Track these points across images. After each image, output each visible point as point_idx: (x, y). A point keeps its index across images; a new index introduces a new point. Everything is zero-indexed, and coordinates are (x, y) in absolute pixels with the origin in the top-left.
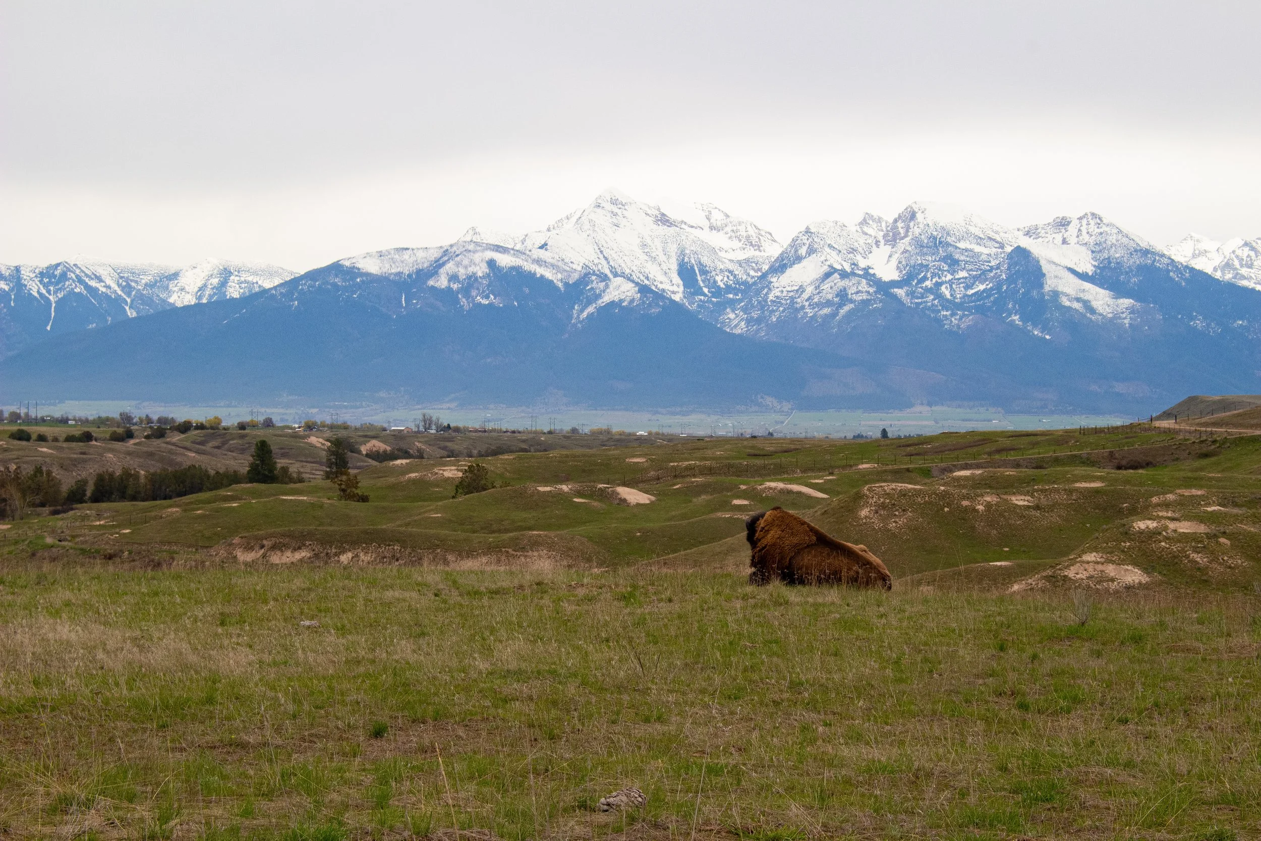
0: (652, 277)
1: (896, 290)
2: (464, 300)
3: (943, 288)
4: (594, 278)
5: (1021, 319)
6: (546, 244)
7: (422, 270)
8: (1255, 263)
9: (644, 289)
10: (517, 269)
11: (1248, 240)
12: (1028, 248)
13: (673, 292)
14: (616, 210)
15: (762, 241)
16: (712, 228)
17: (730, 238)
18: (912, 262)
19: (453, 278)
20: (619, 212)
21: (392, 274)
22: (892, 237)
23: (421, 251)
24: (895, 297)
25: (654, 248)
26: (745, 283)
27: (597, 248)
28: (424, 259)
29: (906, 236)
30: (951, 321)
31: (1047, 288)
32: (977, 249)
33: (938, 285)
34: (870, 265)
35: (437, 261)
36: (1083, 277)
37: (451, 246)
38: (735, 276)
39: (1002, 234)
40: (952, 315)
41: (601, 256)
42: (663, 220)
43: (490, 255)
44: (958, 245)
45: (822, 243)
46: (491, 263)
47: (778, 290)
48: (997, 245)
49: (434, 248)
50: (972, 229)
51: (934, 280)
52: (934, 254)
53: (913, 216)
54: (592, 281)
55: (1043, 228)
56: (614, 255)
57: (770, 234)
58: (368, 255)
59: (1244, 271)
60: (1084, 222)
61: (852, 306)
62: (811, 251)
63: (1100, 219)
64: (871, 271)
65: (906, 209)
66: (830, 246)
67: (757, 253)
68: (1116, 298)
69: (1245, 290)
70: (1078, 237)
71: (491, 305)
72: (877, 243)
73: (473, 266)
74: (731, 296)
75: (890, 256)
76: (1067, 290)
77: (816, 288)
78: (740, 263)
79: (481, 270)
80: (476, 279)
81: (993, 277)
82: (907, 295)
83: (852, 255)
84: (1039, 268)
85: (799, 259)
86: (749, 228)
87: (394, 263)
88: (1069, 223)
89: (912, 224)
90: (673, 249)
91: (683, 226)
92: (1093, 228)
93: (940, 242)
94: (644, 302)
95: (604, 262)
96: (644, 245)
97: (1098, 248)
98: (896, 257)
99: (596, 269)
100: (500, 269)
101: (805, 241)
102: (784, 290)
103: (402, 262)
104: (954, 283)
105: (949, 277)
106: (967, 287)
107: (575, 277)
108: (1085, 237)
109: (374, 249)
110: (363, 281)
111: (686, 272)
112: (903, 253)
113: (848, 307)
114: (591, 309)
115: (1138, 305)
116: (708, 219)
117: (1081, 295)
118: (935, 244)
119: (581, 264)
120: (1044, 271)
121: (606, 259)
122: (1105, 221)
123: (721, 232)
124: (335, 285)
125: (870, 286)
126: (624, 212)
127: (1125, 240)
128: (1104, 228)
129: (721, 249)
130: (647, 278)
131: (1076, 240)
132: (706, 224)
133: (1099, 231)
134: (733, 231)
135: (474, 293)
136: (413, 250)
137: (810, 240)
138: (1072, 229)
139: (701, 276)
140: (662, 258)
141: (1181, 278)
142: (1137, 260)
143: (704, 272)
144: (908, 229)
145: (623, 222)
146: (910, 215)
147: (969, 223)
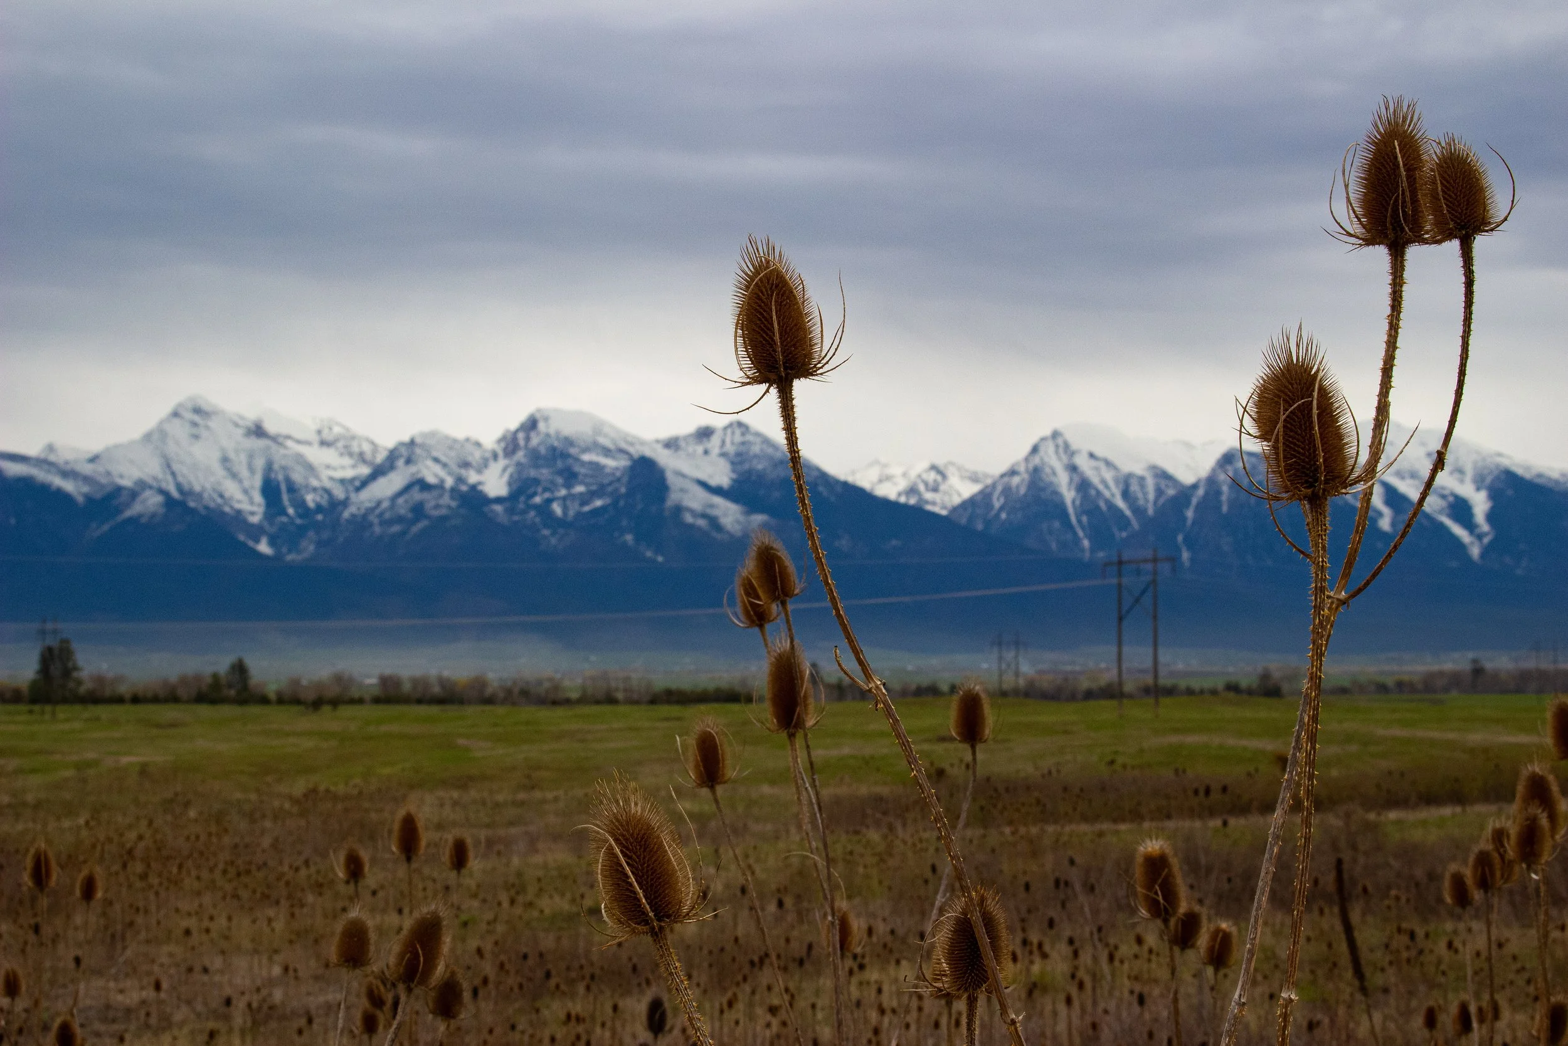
0: (228, 495)
1: (494, 506)
3: (554, 504)
5: (637, 540)
6: (97, 457)
8: (942, 487)
11: (936, 463)
12: (654, 458)
13: (253, 513)
14: (197, 419)
16: (324, 443)
17: (341, 454)
18: (524, 476)
20: (202, 422)
22: (511, 449)
24: (487, 515)
25: (237, 463)
27: (165, 462)
29: (524, 447)
31: (669, 503)
32: (603, 461)
33: (549, 501)
34: (480, 481)
36: (718, 491)
38: (331, 496)
40: (553, 534)
41: (167, 471)
42: (258, 431)
44: (581, 457)
45: (426, 455)
48: (624, 456)
50: (602, 440)
51: (545, 496)
52: (550, 467)
53: (535, 424)
55: (684, 440)
56: (185, 471)
59: (929, 496)
60: (729, 431)
61: (427, 523)
62: (407, 462)
63: (745, 427)
64: (478, 487)
65: (529, 417)
66: (436, 460)
70: (720, 447)
72: (495, 457)
75: (504, 470)
76: (693, 505)
77: (392, 502)
78: (342, 481)
81: (612, 492)
82: (506, 510)
83: (461, 470)
84: (663, 480)
85: (391, 470)
88: (713, 433)
89: (532, 434)
90: (260, 463)
91: (285, 441)
92: (737, 438)
93: (560, 454)
95: (170, 478)
96: (225, 460)
97: (739, 459)
98: (510, 470)
101: (404, 453)
104: (568, 499)
105: (563, 492)
106: (583, 504)
108: (728, 448)
111: (270, 490)
112: (517, 465)
113: (421, 525)
115: (773, 522)
116: (319, 433)
117: (709, 511)
118: (554, 455)
120: (669, 483)
121: (173, 474)
122: (751, 430)
123: (331, 448)
126: (209, 422)
127: (770, 451)
128: (749, 438)
129: (328, 467)
130: (221, 496)
131: (717, 450)
132: (315, 438)
133: (743, 440)
134: (345, 447)
137: (412, 451)
138: (715, 441)
139: (287, 494)
140: (244, 473)
142: (782, 472)
143: (292, 488)
144: (528, 439)
145: (204, 433)
146: (531, 424)
147: (598, 429)
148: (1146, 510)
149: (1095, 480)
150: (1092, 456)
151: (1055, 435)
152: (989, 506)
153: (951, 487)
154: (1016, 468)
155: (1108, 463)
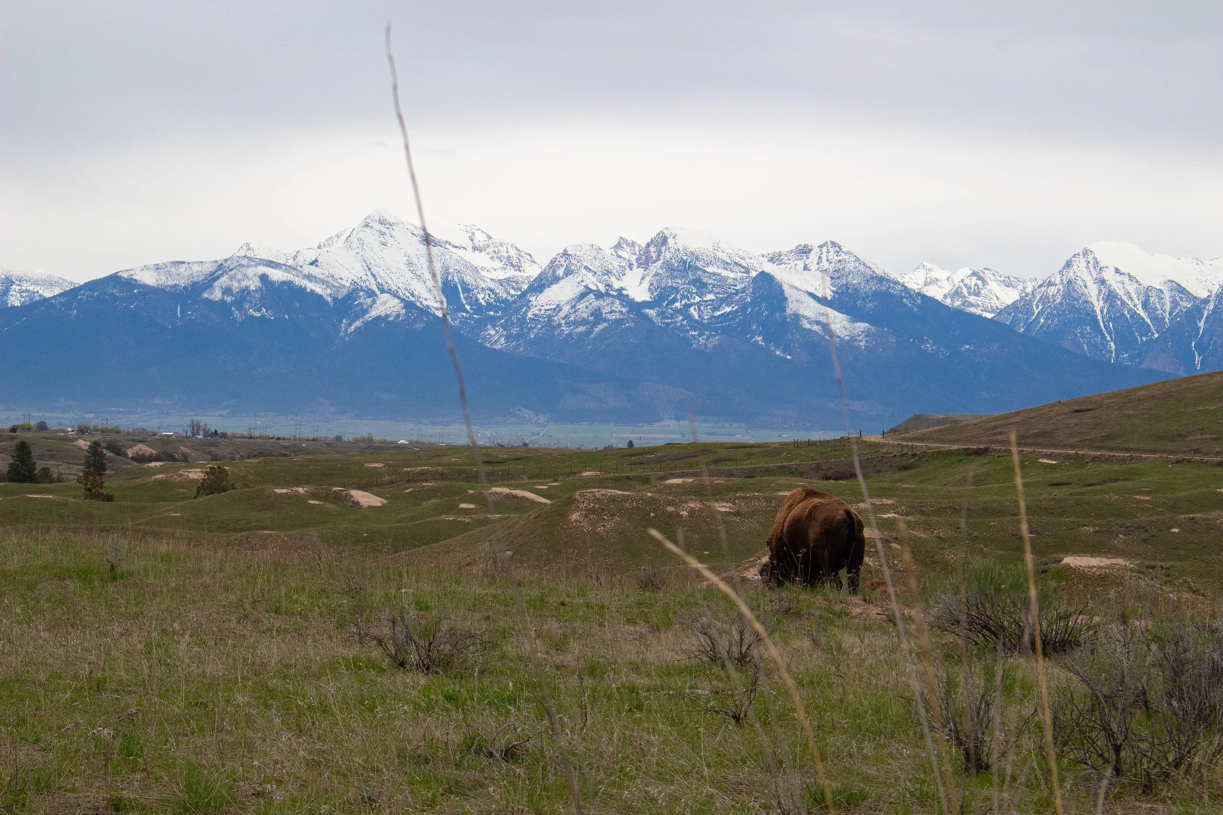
0: (417, 294)
1: (647, 310)
2: (237, 312)
3: (692, 309)
4: (362, 293)
5: (764, 340)
6: (316, 261)
7: (198, 283)
8: (982, 292)
9: (409, 305)
10: (289, 284)
11: (976, 270)
12: (772, 273)
13: (437, 309)
14: (383, 229)
15: (522, 261)
16: (475, 248)
17: (492, 258)
18: (663, 285)
19: (227, 291)
20: (387, 231)
21: (168, 286)
22: (645, 261)
23: (196, 265)
24: (646, 317)
25: (419, 267)
26: (505, 301)
27: (365, 265)
28: (199, 272)
29: (658, 260)
30: (699, 341)
31: (788, 312)
32: (725, 273)
33: (687, 306)
34: (623, 286)
35: (212, 274)
36: (822, 301)
37: (226, 260)
38: (496, 294)
39: (747, 260)
40: (700, 335)
41: (369, 273)
42: (428, 240)
43: (262, 269)
44: (707, 269)
45: (578, 264)
46: (264, 278)
47: (536, 308)
48: (743, 270)
49: (209, 262)
50: (720, 255)
51: (683, 302)
52: (683, 277)
53: (665, 240)
54: (360, 297)
55: (786, 255)
56: (381, 273)
57: (530, 255)
58: (146, 268)
59: (972, 299)
60: (824, 250)
61: (606, 324)
62: (568, 272)
63: (839, 247)
64: (624, 292)
65: (658, 234)
66: (586, 268)
67: (517, 273)
68: (853, 322)
69: (973, 315)
70: (818, 264)
71: (263, 317)
72: (631, 266)
73: (246, 281)
74: (492, 313)
75: (643, 279)
76: (808, 313)
77: (572, 307)
78: (500, 282)
79: (254, 284)
80: (249, 292)
81: (738, 301)
82: (658, 315)
83: (606, 277)
84: (782, 292)
85: (556, 279)
86: (510, 250)
87: (170, 276)
88: (810, 250)
89: (663, 249)
90: (438, 267)
91: (448, 246)
92: (832, 255)
93: (690, 266)
94: (409, 318)
95: (372, 279)
96: (410, 264)
97: (836, 275)
98: (648, 279)
99: (364, 285)
100: (272, 283)
101: (563, 263)
102: (542, 308)
103: (179, 275)
104: (702, 305)
105: (698, 299)
106: (715, 309)
107: (344, 292)
108: (826, 265)
109: (151, 262)
110: (139, 293)
111: (449, 289)
112: (654, 275)
113: (601, 327)
114: (358, 323)
115: (873, 329)
116: (472, 240)
117: (821, 319)
118: (685, 267)
119: (350, 281)
120: (786, 295)
121: (374, 276)
122: (844, 249)
123: (484, 253)
124: (113, 296)
125: (624, 306)
126: (392, 232)
127: (862, 268)
128: (843, 256)
129: (483, 269)
130: (413, 295)
131: (816, 267)
132: (469, 244)
133: (838, 258)
134: (494, 252)
135: (247, 306)
136: (189, 263)
137: (568, 261)
138: (813, 257)
139: (463, 293)
140: (428, 276)
141: (914, 304)
142: (873, 287)
143: (467, 289)
144: (659, 253)
145: (390, 241)
146: (662, 240)
147: (717, 248)
148: (1163, 318)
149: (1121, 293)
150: (1117, 271)
151: (1086, 252)
152: (1029, 312)
153: (990, 291)
154: (1052, 280)
155: (1131, 277)
